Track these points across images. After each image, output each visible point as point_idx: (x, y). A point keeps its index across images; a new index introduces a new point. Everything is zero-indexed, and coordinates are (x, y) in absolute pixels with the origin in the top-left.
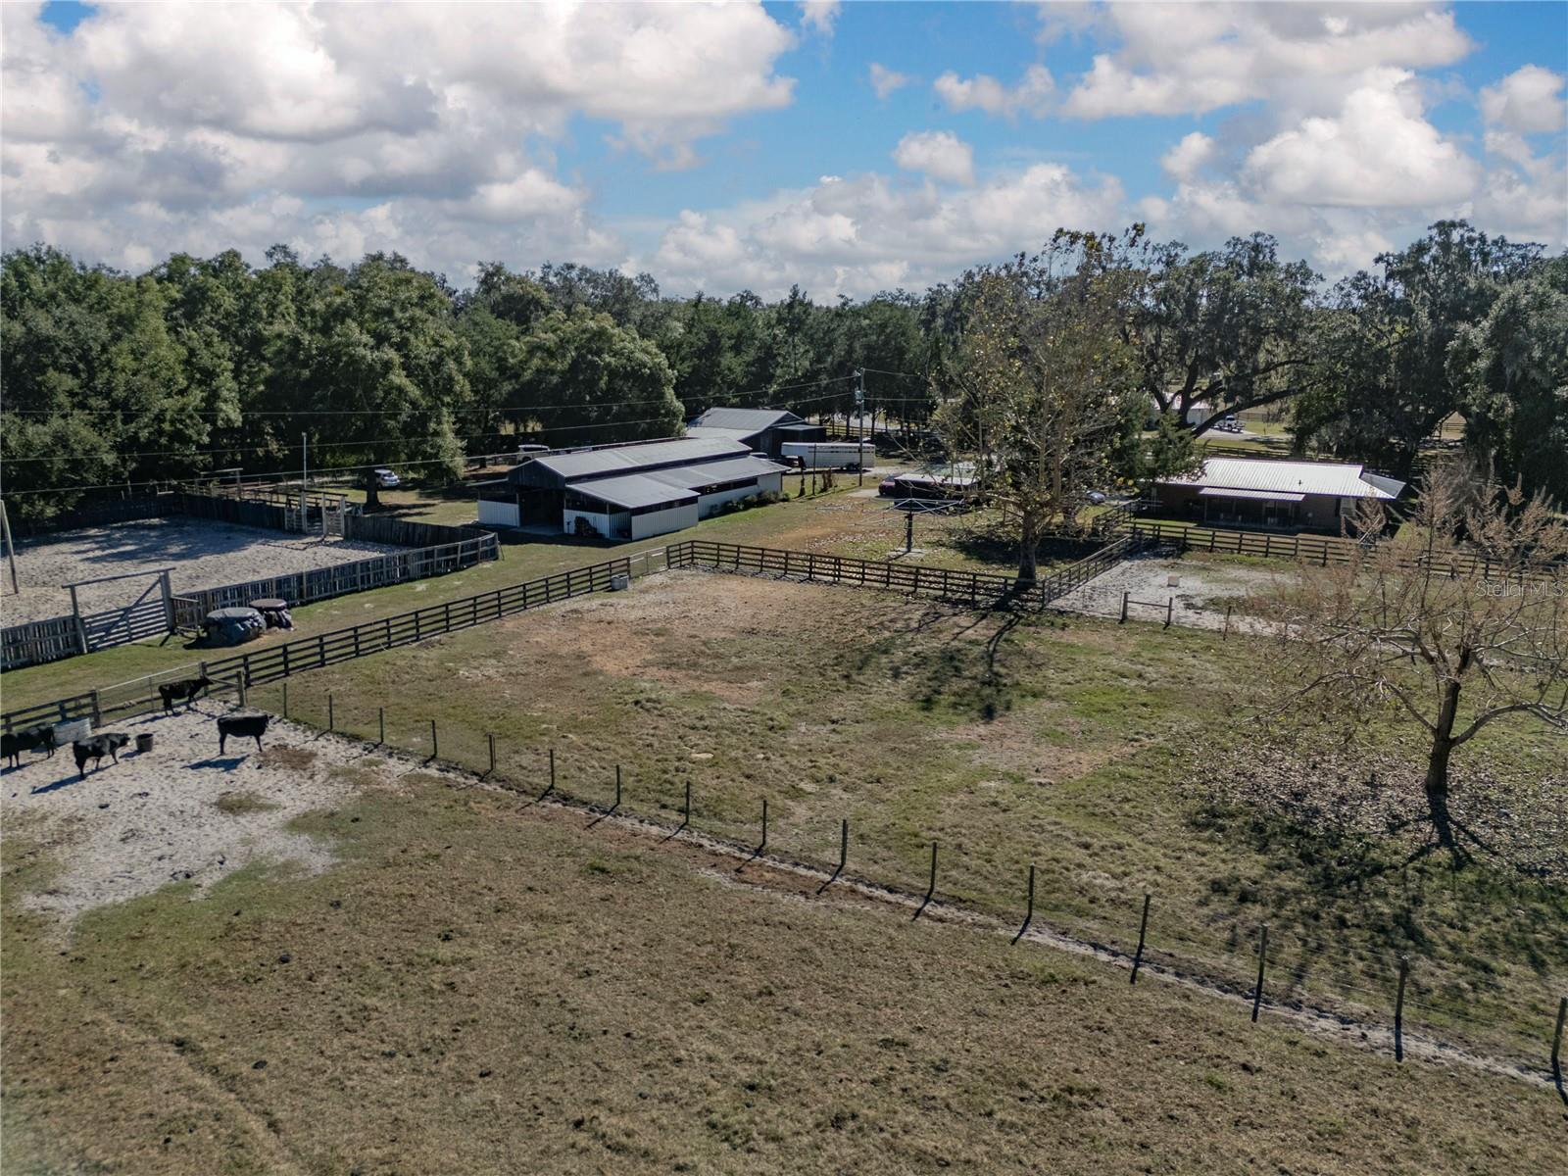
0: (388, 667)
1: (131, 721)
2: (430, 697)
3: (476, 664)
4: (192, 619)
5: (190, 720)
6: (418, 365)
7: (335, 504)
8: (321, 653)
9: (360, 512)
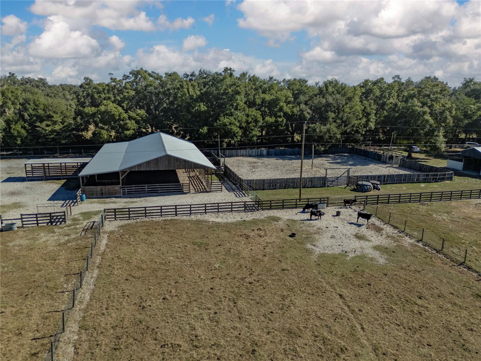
0: (409, 208)
1: (335, 207)
2: (422, 221)
3: (439, 214)
4: (353, 183)
5: (350, 210)
6: (435, 113)
7: (397, 155)
8: (388, 200)
9: (405, 159)
